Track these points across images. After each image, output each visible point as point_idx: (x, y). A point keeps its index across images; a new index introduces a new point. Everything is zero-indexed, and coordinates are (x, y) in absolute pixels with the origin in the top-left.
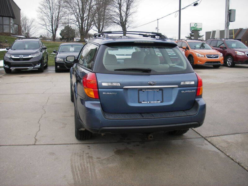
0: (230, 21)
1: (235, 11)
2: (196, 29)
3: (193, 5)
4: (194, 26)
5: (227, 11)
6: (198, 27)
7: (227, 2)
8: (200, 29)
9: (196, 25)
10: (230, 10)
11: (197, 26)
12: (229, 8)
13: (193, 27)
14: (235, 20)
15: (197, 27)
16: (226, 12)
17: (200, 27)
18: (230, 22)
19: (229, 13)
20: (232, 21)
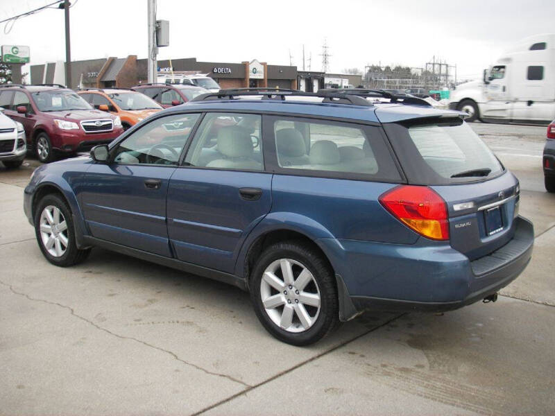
0: (158, 46)
1: (167, 23)
2: (17, 60)
3: (58, 5)
4: (12, 54)
5: (152, 24)
6: (21, 56)
7: (152, 4)
8: (26, 61)
9: (15, 50)
10: (158, 22)
11: (17, 52)
12: (155, 17)
13: (10, 55)
14: (168, 43)
15: (17, 55)
16: (149, 26)
17: (27, 56)
18: (159, 48)
19: (157, 28)
20: (162, 44)
